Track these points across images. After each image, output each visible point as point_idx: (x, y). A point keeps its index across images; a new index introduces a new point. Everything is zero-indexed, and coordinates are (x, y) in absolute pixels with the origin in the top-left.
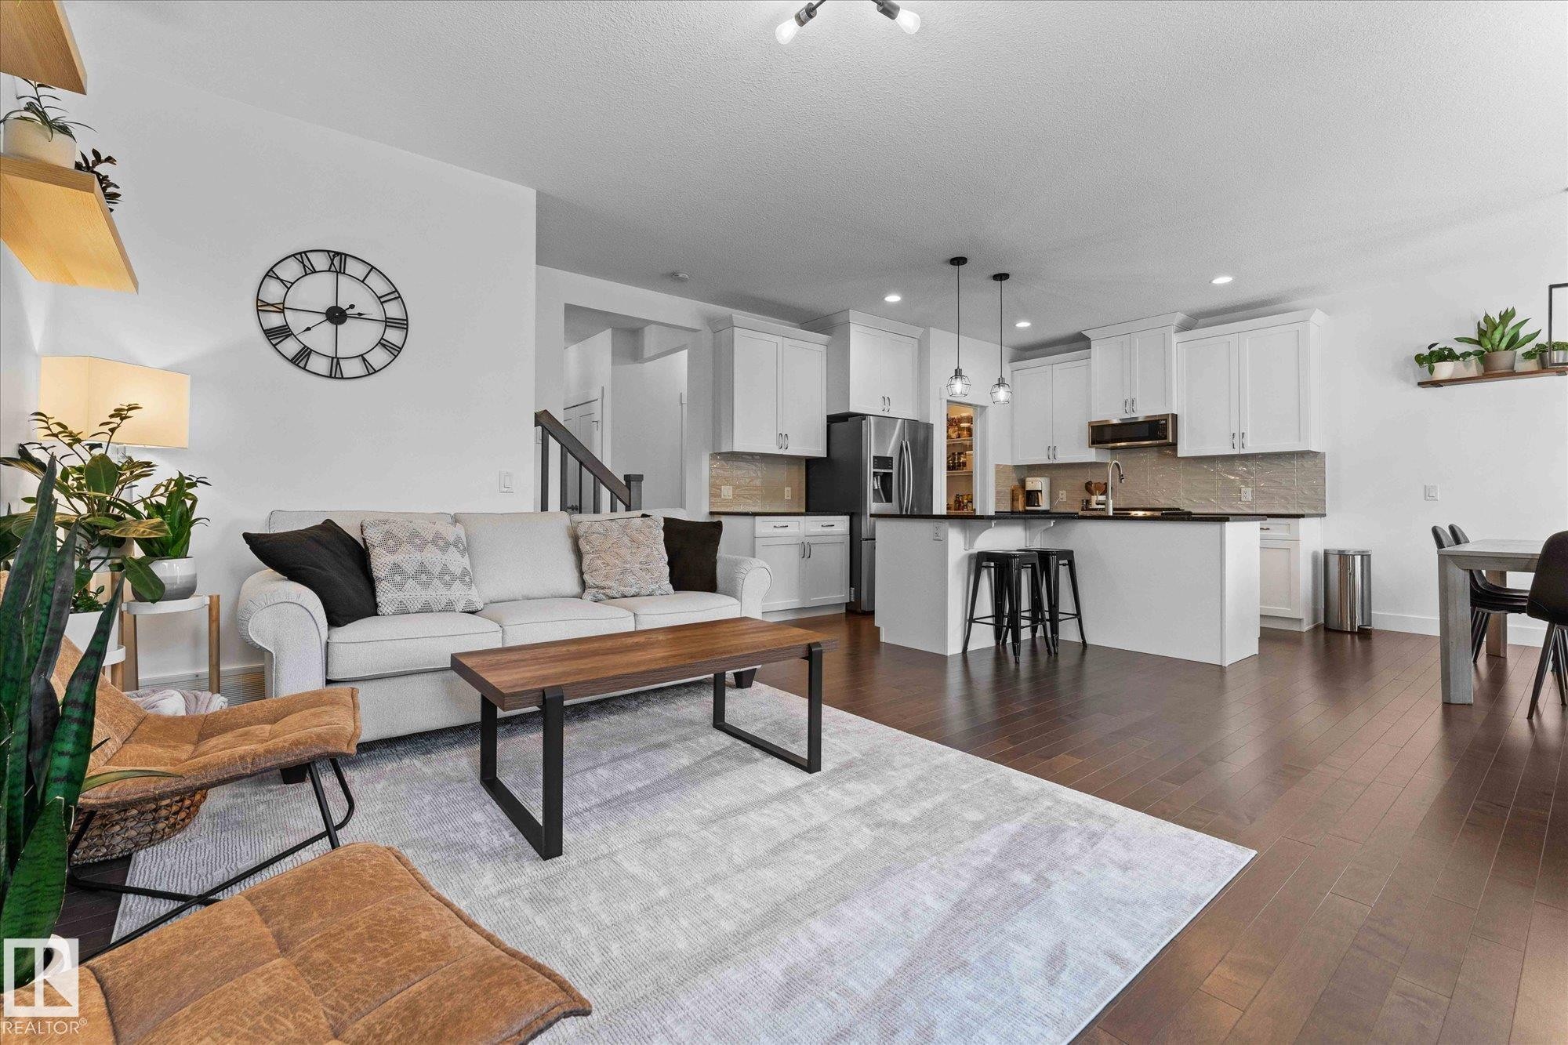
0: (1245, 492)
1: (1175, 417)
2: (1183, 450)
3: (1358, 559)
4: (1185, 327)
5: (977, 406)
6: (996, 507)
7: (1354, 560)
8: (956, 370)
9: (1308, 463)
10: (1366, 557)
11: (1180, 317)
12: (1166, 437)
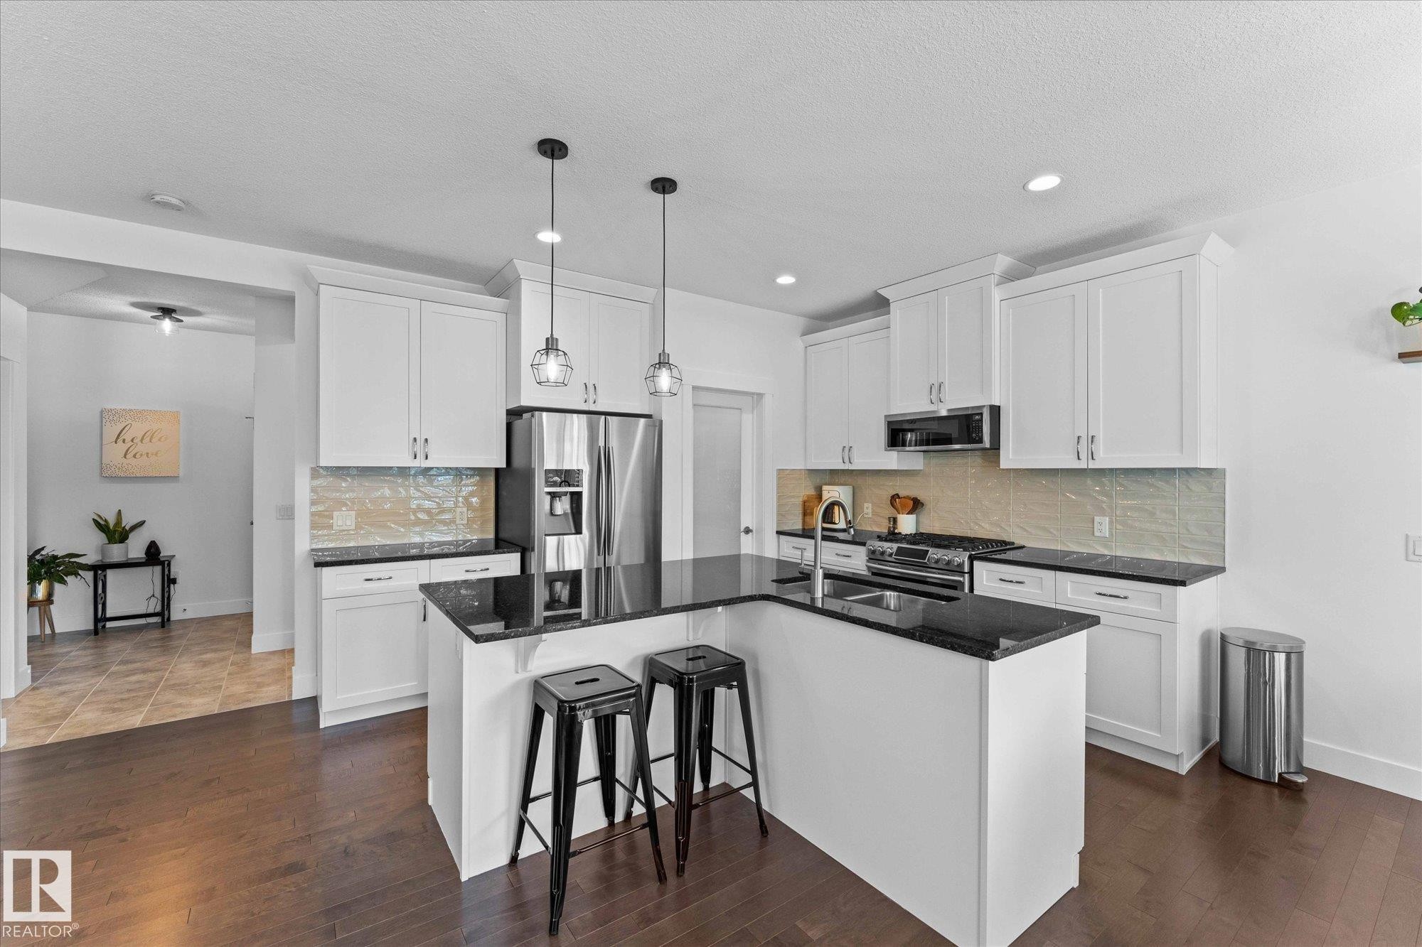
0: (1100, 524)
1: (995, 411)
2: (1010, 458)
3: (1280, 659)
4: (1010, 277)
5: (753, 394)
6: (777, 526)
7: (1272, 660)
8: (547, 339)
9: (1196, 486)
10: (1295, 655)
11: (1003, 262)
12: (981, 441)
